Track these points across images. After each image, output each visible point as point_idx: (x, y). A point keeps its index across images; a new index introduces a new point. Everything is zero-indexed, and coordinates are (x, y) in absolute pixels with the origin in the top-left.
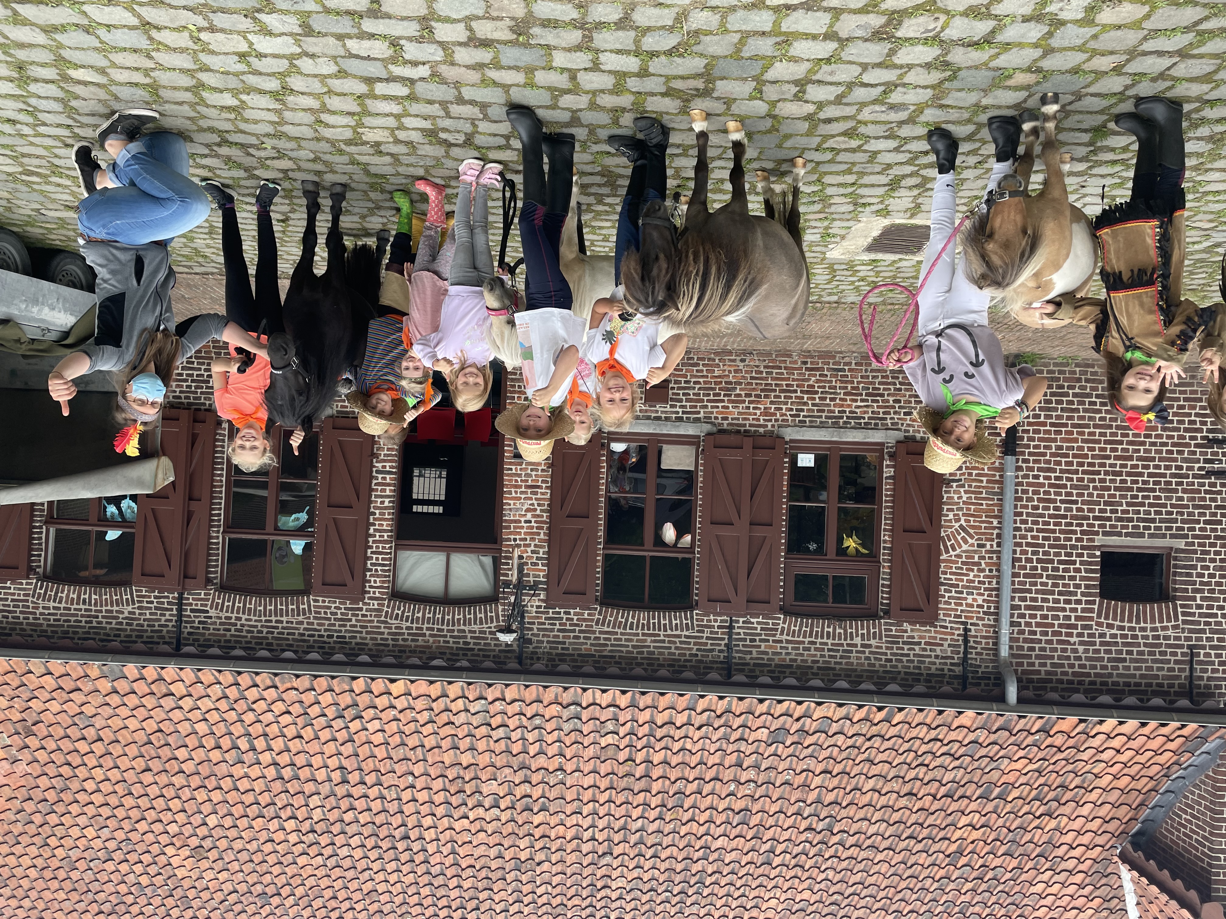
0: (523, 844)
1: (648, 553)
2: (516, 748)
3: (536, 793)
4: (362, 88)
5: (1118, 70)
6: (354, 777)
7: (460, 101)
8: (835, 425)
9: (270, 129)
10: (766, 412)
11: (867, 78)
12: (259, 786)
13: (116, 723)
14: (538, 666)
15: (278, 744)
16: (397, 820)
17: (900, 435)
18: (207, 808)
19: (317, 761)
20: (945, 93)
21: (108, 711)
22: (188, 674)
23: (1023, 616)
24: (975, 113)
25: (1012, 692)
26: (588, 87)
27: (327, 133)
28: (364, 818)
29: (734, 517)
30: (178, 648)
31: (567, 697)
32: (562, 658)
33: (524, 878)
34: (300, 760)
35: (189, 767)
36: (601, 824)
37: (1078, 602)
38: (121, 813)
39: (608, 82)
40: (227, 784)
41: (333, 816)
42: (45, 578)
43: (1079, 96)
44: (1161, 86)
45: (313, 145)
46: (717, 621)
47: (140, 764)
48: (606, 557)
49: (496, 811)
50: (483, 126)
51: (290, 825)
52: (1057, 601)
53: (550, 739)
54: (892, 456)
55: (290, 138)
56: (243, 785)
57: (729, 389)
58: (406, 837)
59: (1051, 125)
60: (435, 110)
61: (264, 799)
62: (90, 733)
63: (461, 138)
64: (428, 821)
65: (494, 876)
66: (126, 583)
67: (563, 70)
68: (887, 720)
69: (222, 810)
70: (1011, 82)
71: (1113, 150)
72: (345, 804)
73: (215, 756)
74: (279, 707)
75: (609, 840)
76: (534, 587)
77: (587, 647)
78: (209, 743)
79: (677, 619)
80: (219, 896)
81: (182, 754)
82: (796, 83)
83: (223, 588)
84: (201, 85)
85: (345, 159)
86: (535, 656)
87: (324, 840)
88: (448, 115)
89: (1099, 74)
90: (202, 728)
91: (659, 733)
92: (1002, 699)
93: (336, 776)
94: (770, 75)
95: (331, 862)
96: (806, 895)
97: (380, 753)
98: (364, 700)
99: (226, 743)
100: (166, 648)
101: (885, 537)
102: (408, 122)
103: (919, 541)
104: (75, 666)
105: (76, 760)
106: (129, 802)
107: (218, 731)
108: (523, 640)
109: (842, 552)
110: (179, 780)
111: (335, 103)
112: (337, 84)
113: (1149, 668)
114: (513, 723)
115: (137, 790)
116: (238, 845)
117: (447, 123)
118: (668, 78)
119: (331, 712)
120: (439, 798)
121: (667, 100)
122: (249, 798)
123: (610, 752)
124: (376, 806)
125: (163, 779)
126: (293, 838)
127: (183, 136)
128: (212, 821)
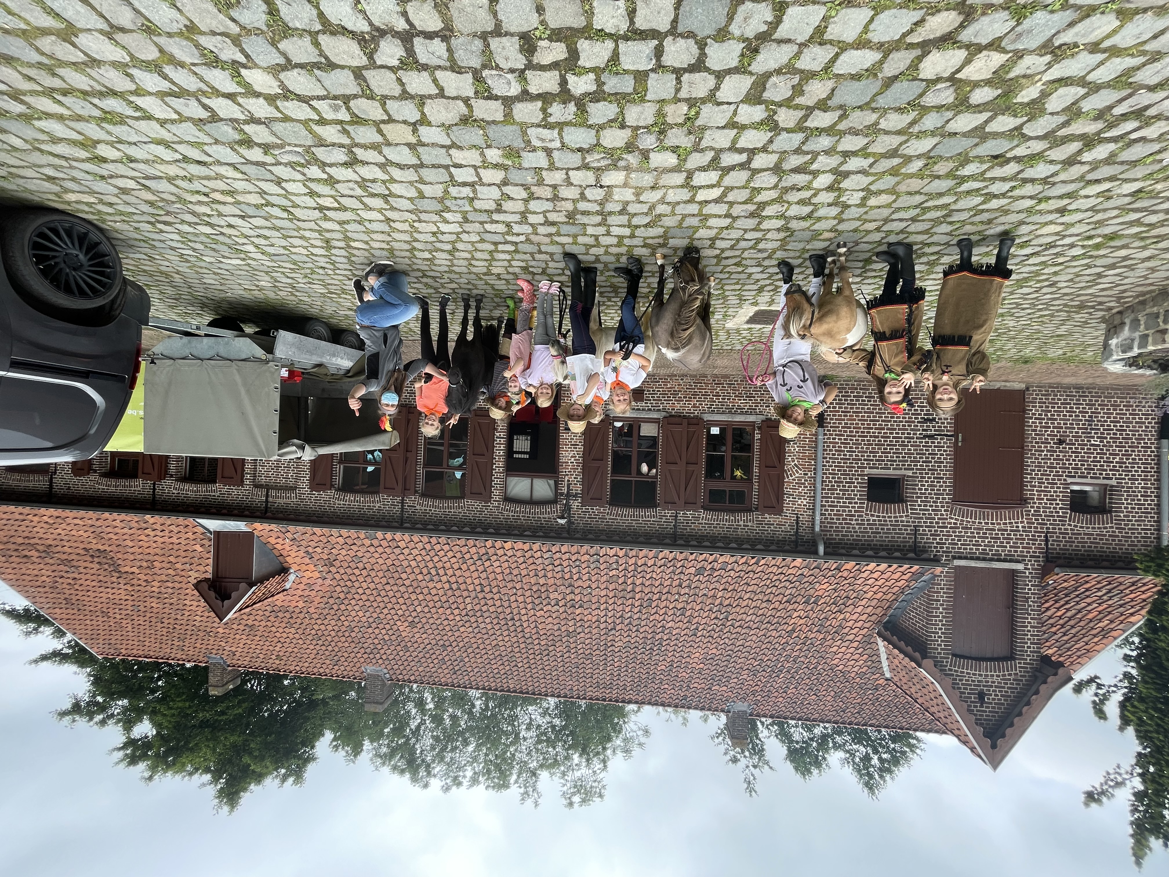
0: (571, 623)
1: (633, 478)
2: (567, 576)
3: (577, 598)
4: (492, 247)
5: (878, 229)
6: (487, 589)
7: (540, 252)
8: (730, 412)
9: (447, 269)
10: (694, 406)
11: (746, 236)
12: (441, 592)
13: (372, 561)
14: (577, 536)
15: (450, 572)
16: (508, 611)
17: (763, 418)
18: (416, 603)
19: (469, 581)
20: (787, 243)
21: (368, 555)
22: (407, 537)
23: (827, 510)
24: (803, 253)
25: (821, 549)
26: (604, 244)
27: (474, 270)
28: (492, 609)
29: (678, 460)
30: (402, 524)
31: (592, 551)
32: (590, 532)
33: (571, 640)
34: (460, 580)
35: (407, 583)
36: (610, 614)
37: (856, 503)
38: (375, 604)
39: (615, 241)
40: (426, 591)
41: (477, 608)
42: (339, 490)
43: (857, 244)
44: (901, 236)
45: (468, 276)
46: (669, 513)
47: (384, 580)
48: (612, 481)
49: (557, 607)
50: (551, 264)
51: (456, 612)
52: (844, 503)
53: (584, 572)
54: (759, 428)
55: (456, 273)
56: (433, 592)
57: (675, 394)
58: (513, 619)
59: (843, 259)
60: (528, 257)
61: (444, 599)
62: (360, 565)
63: (540, 270)
64: (523, 612)
65: (556, 639)
66: (377, 492)
67: (592, 236)
68: (757, 563)
69: (424, 604)
70: (821, 237)
71: (875, 270)
72: (482, 602)
73: (420, 577)
74: (450, 554)
75: (614, 622)
76: (576, 495)
77: (602, 526)
78: (417, 571)
79: (649, 512)
80: (422, 646)
81: (404, 576)
82: (710, 239)
83: (423, 495)
84: (414, 248)
85: (483, 282)
86: (576, 531)
87: (473, 620)
88: (534, 259)
89: (868, 232)
90: (413, 564)
91: (639, 569)
92: (816, 553)
93: (478, 588)
94: (697, 236)
95: (476, 631)
96: (714, 651)
97: (500, 577)
98: (491, 551)
99: (425, 571)
100: (396, 524)
101: (756, 470)
102: (514, 263)
103: (773, 472)
104: (353, 533)
105: (353, 578)
106: (379, 599)
107: (422, 565)
108: (570, 522)
109: (734, 478)
110: (403, 589)
111: (478, 255)
112: (479, 246)
113: (893, 537)
114: (565, 564)
115: (383, 593)
116: (431, 621)
117: (533, 263)
118: (645, 238)
119: (475, 557)
120: (529, 600)
121: (644, 249)
122: (436, 598)
123: (614, 579)
124: (498, 603)
125: (395, 588)
126: (458, 618)
127: (405, 273)
128: (419, 609)
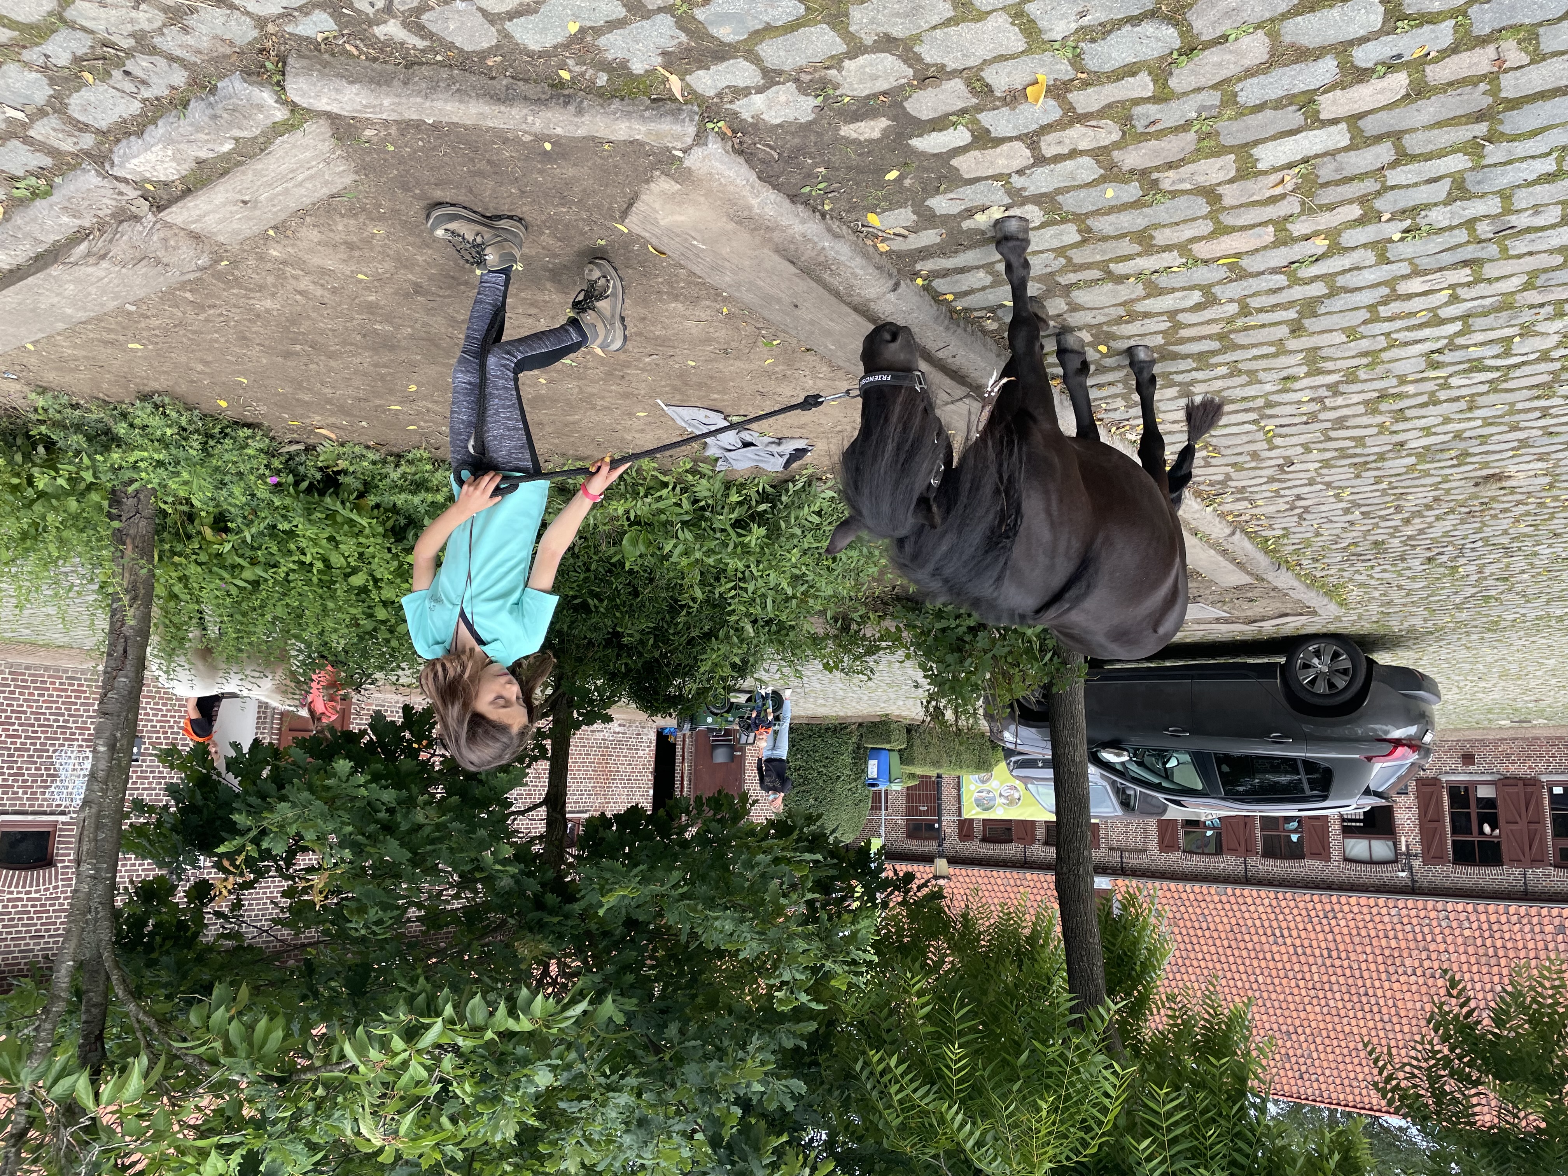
1: (1475, 838)
3: (1435, 966)
6: (1335, 954)
10: (1530, 767)
12: (1285, 958)
13: (1218, 919)
14: (1422, 891)
15: (1295, 933)
18: (1258, 971)
19: (1315, 944)
21: (1215, 913)
22: (1254, 893)
28: (1341, 981)
29: (1519, 820)
30: (1248, 881)
31: (1439, 907)
32: (1434, 888)
34: (1306, 943)
42: (1184, 851)
46: (1517, 871)
48: (1453, 841)
49: (1415, 978)
53: (1436, 932)
57: (1508, 756)
58: (1366, 994)
61: (1288, 966)
62: (1205, 925)
64: (1377, 984)
66: (1221, 854)
69: (1266, 973)
74: (1296, 911)
76: (1416, 855)
77: (1447, 883)
78: (1261, 931)
79: (1495, 870)
83: (1264, 856)
86: (1419, 886)
91: (1494, 928)
93: (1325, 953)
97: (1348, 939)
98: (1337, 907)
99: (1269, 932)
100: (1243, 881)
104: (1205, 889)
107: (1266, 925)
108: (1413, 880)
114: (1414, 922)
119: (1321, 915)
123: (1471, 940)
128: (1260, 979)
